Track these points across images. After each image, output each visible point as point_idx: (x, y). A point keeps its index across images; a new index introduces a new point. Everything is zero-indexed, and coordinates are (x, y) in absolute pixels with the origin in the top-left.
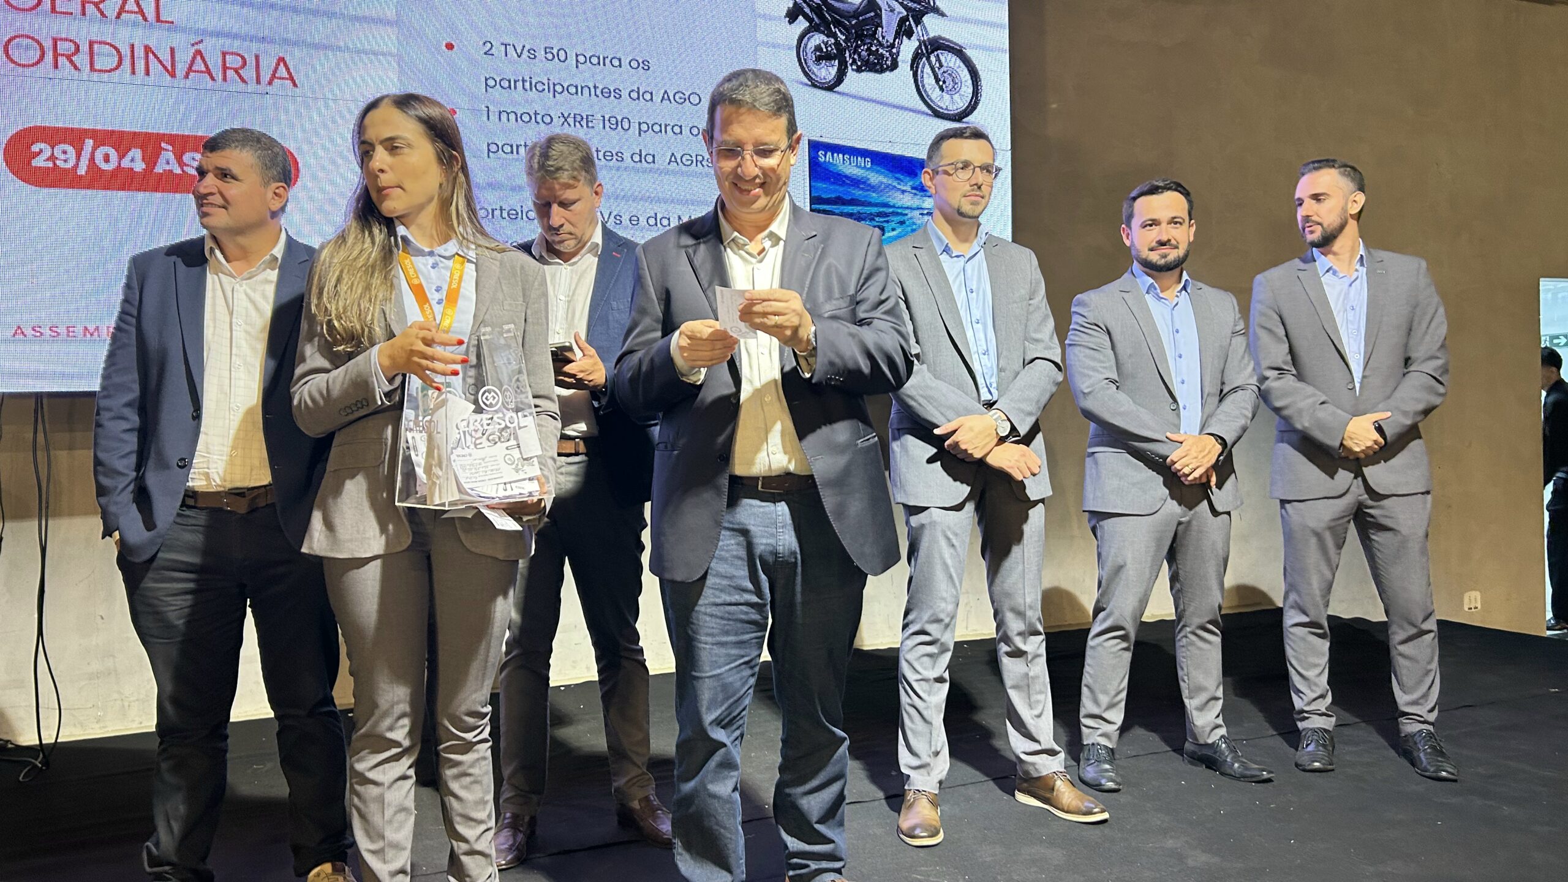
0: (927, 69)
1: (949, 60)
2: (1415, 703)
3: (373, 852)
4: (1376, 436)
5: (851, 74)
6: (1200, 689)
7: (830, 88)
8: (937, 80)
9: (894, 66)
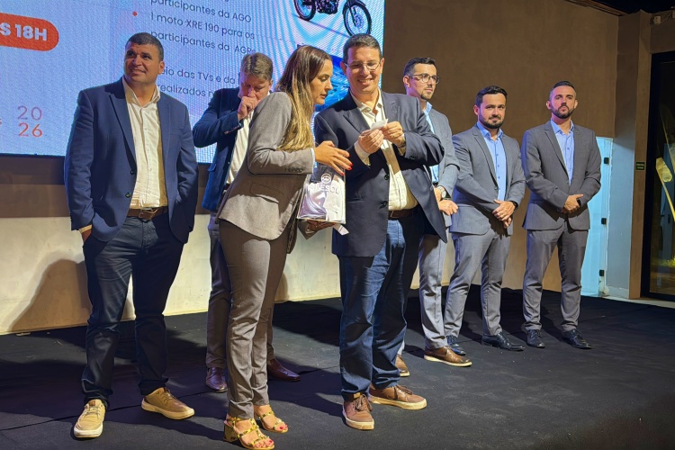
0: (350, 14)
1: (359, 11)
2: (570, 317)
3: (243, 370)
4: (577, 204)
5: (317, 13)
6: (492, 312)
7: (308, 19)
8: (354, 20)
9: (335, 11)
